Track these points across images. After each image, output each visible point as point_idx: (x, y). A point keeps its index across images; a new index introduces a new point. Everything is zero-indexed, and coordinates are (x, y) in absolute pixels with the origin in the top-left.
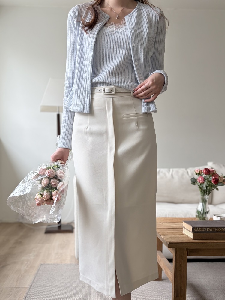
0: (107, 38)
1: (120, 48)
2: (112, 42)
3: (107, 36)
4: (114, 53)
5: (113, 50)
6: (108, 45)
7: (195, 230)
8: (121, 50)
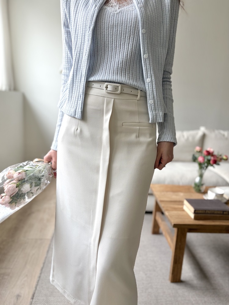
0: (108, 21)
1: (126, 34)
2: (114, 27)
3: (108, 17)
4: (118, 41)
5: (117, 37)
6: (110, 31)
8: (127, 37)
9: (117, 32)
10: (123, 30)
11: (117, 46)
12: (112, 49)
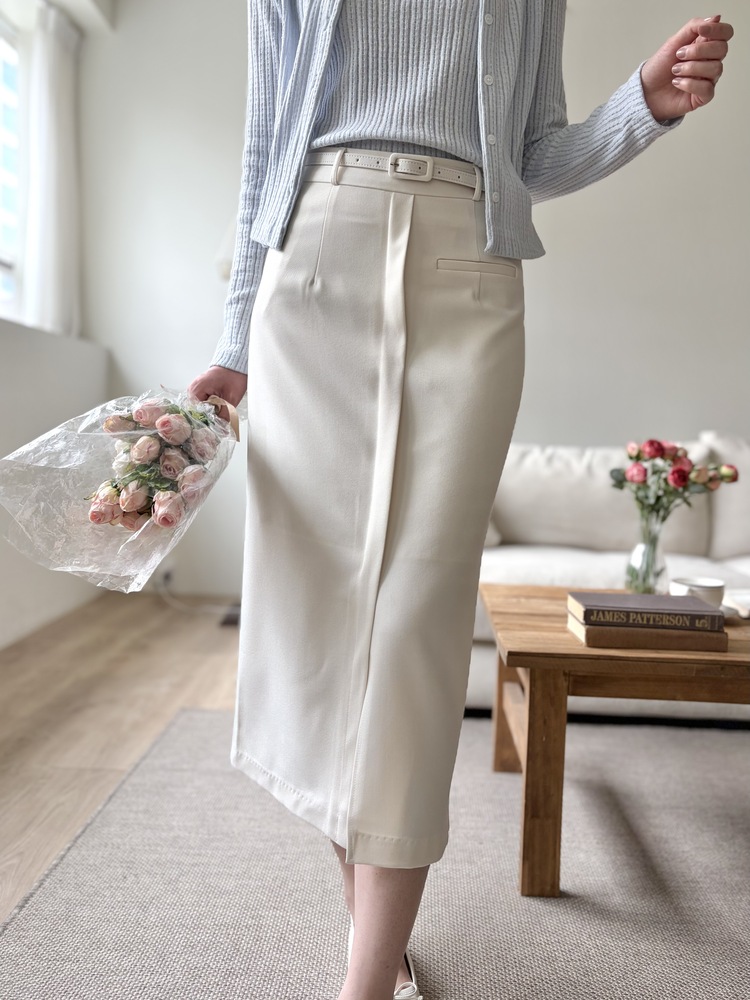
7: (593, 618)
9: (420, 23)
10: (435, 17)
11: (421, 57)
12: (408, 67)
